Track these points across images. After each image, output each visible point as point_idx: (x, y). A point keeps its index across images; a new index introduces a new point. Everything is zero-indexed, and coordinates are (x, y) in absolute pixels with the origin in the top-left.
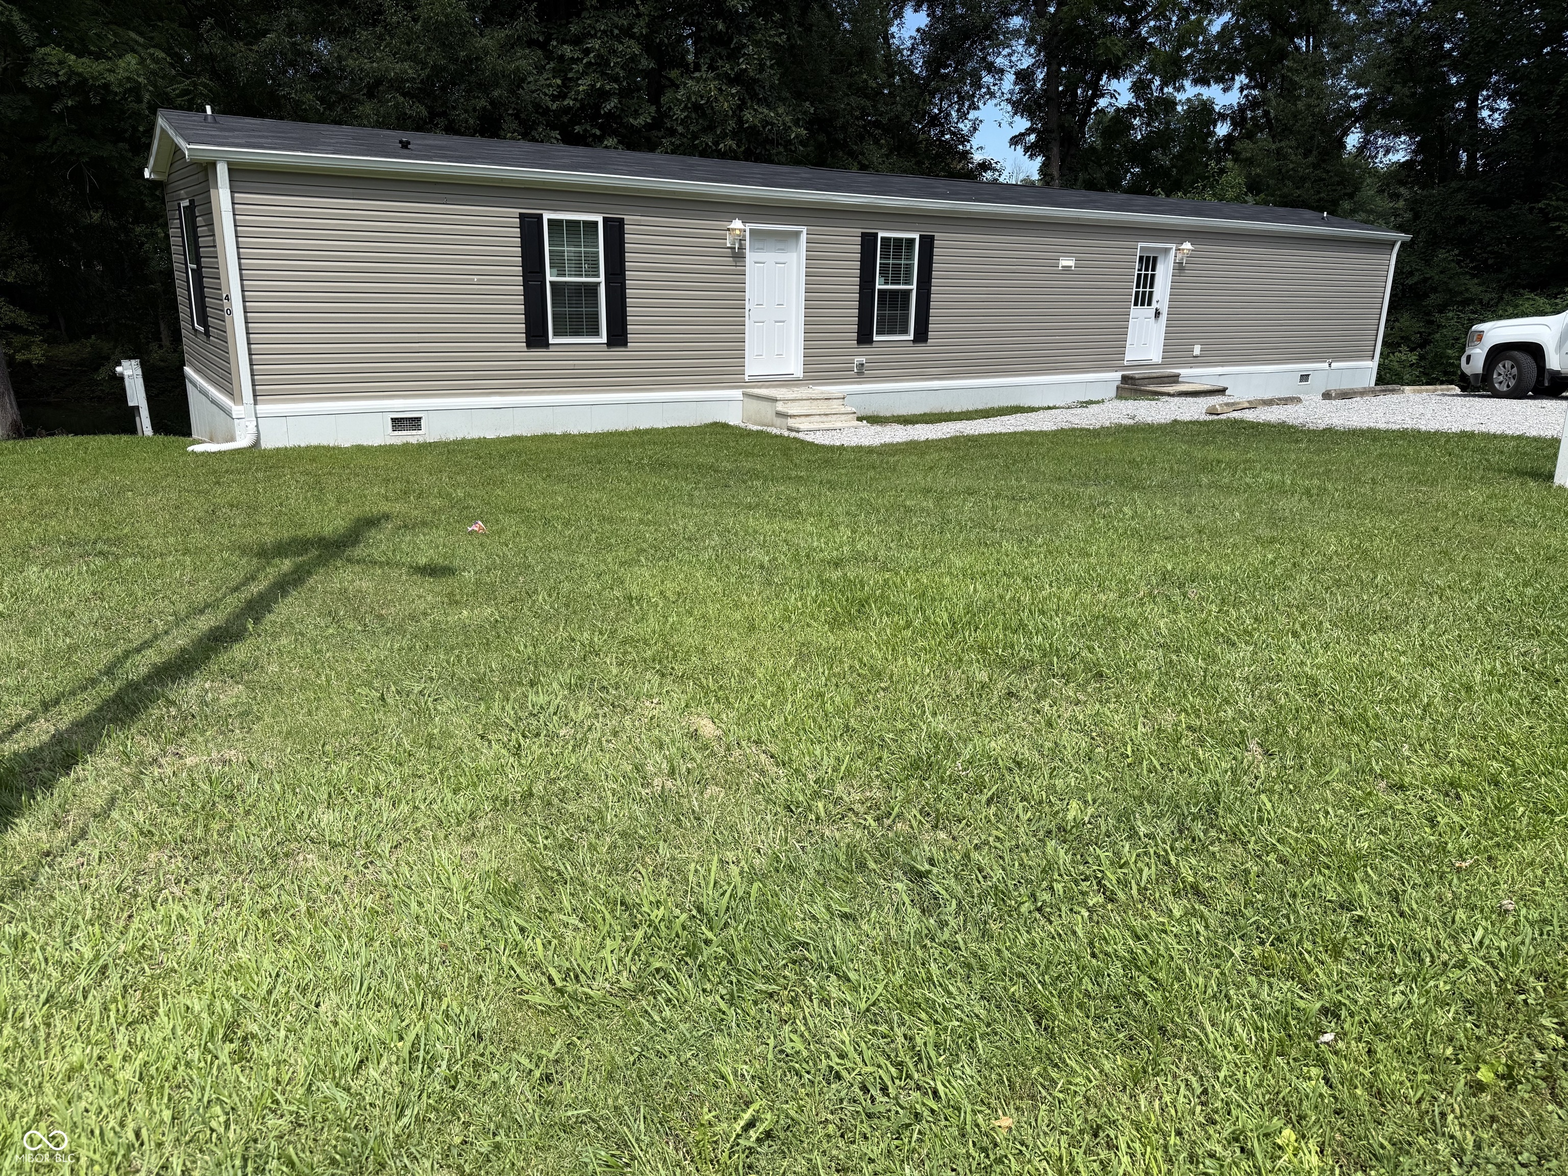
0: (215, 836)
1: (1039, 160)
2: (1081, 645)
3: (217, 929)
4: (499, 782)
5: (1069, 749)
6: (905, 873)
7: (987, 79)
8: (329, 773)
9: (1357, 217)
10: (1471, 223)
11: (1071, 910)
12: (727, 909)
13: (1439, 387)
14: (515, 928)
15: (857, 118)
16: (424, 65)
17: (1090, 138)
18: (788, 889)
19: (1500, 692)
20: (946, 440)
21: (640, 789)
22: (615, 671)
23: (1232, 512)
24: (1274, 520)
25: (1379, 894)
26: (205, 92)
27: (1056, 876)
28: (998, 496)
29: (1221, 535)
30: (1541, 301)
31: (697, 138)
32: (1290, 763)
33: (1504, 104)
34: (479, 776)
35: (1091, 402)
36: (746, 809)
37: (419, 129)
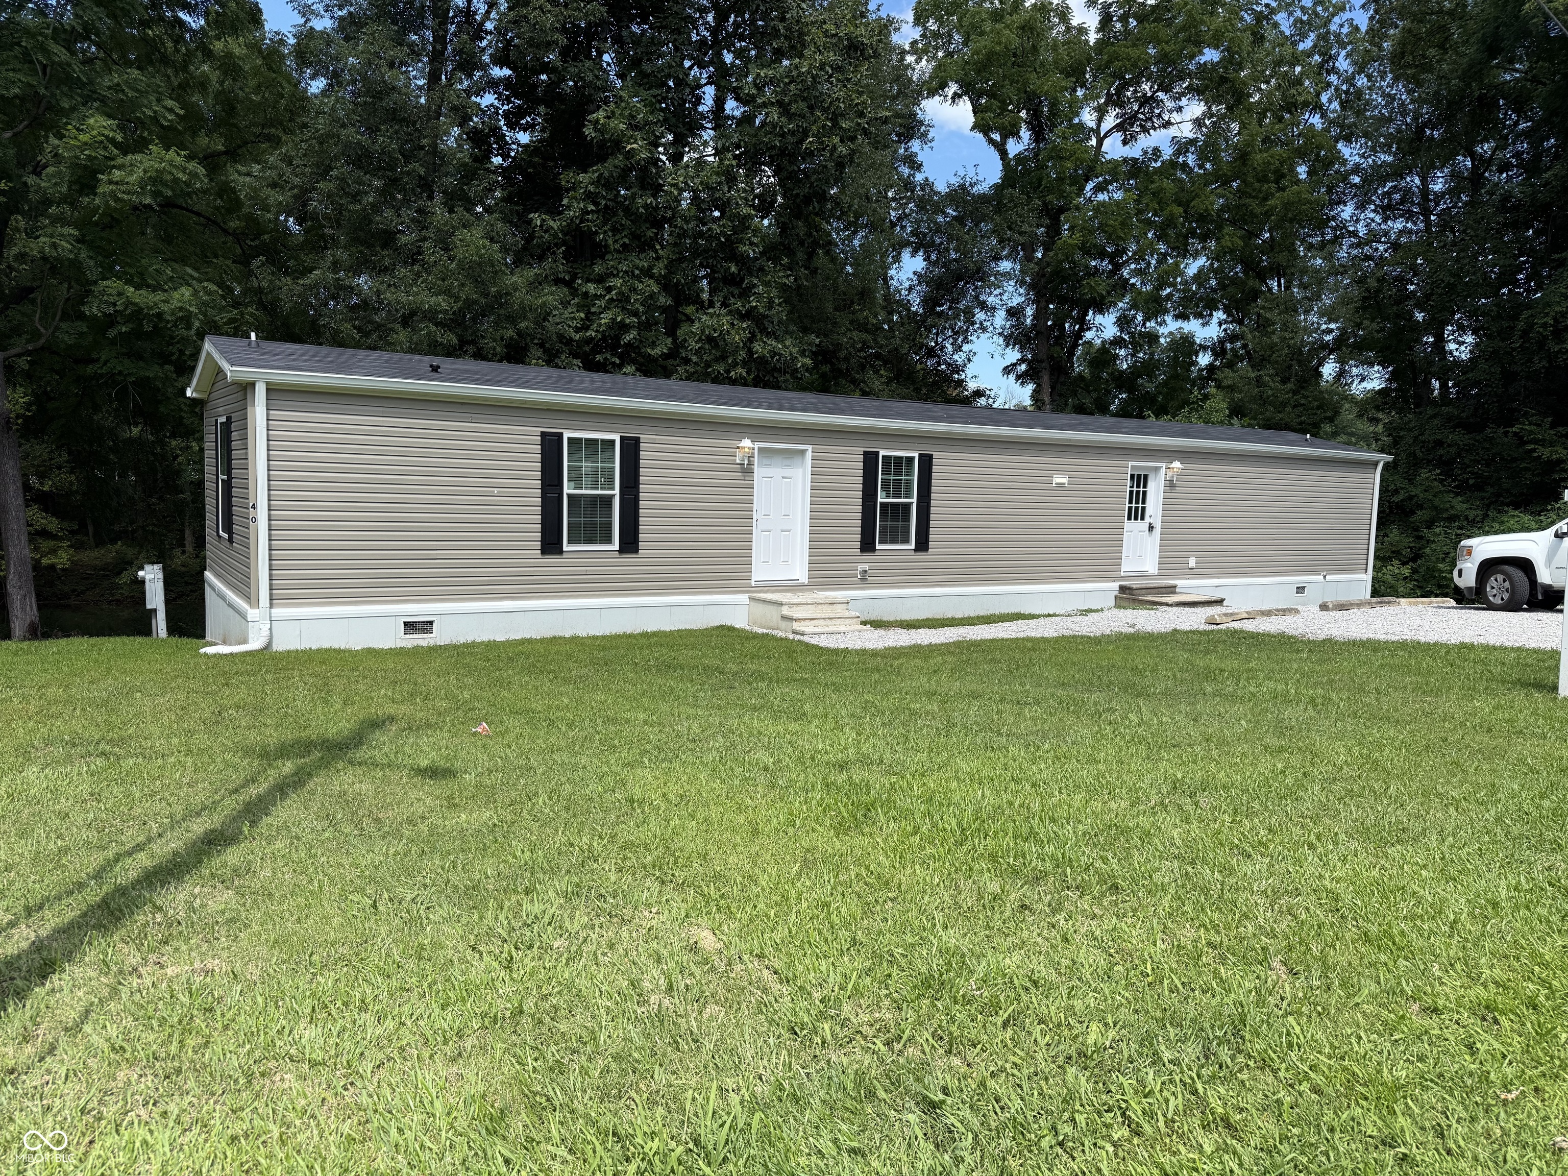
0: (190, 1052)
1: (1030, 387)
2: (1094, 855)
3: (182, 1156)
4: (489, 998)
5: (1087, 966)
6: (917, 1104)
7: (980, 316)
8: (314, 985)
9: (1339, 439)
10: (1449, 446)
11: (1095, 1144)
12: (727, 1143)
13: (1434, 600)
14: (500, 1159)
15: (859, 351)
16: (457, 298)
17: (1079, 367)
18: (792, 1121)
19: (1528, 908)
20: (949, 644)
21: (636, 1007)
22: (613, 878)
23: (1238, 720)
24: (1280, 729)
25: (1423, 1128)
26: (251, 320)
27: (1077, 1107)
28: (1002, 700)
29: (1228, 744)
30: (1526, 518)
31: (710, 366)
32: (1316, 983)
33: (1469, 339)
34: (469, 990)
35: (1090, 611)
36: (748, 1030)
37: (449, 354)
